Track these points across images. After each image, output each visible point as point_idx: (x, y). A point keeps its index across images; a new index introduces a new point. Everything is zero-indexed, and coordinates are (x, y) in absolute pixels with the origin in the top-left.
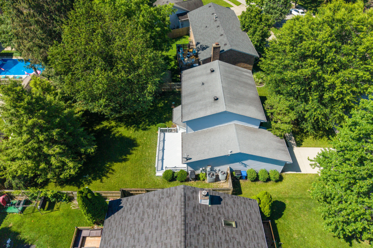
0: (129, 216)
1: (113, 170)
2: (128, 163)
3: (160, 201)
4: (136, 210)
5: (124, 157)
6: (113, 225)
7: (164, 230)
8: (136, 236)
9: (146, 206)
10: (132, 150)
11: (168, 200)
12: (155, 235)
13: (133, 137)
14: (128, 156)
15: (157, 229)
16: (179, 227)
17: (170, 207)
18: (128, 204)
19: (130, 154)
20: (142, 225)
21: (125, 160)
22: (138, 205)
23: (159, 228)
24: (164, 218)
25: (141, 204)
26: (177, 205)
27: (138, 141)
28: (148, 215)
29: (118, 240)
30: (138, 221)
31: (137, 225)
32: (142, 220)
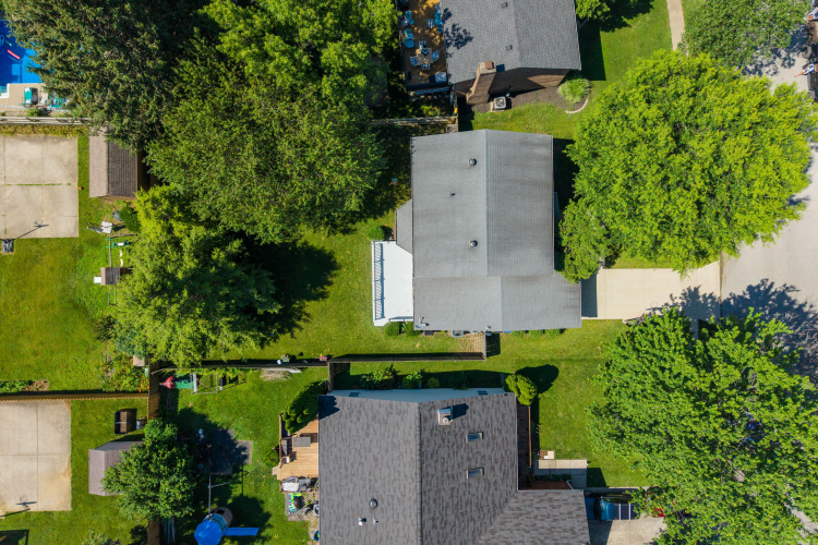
0: (349, 424)
1: (308, 315)
2: (328, 301)
3: (388, 415)
4: (358, 419)
5: (321, 290)
6: (331, 430)
7: (396, 455)
8: (363, 451)
9: (370, 419)
10: (332, 276)
11: (399, 418)
12: (385, 458)
13: (328, 249)
14: (328, 288)
15: (387, 451)
16: (414, 456)
17: (402, 428)
18: (346, 408)
19: (330, 284)
20: (368, 440)
21: (324, 296)
22: (360, 412)
23: (390, 450)
24: (395, 440)
25: (363, 413)
26: (411, 428)
27: (339, 258)
28: (375, 431)
29: (340, 450)
30: (362, 433)
31: (362, 440)
32: (368, 435)
